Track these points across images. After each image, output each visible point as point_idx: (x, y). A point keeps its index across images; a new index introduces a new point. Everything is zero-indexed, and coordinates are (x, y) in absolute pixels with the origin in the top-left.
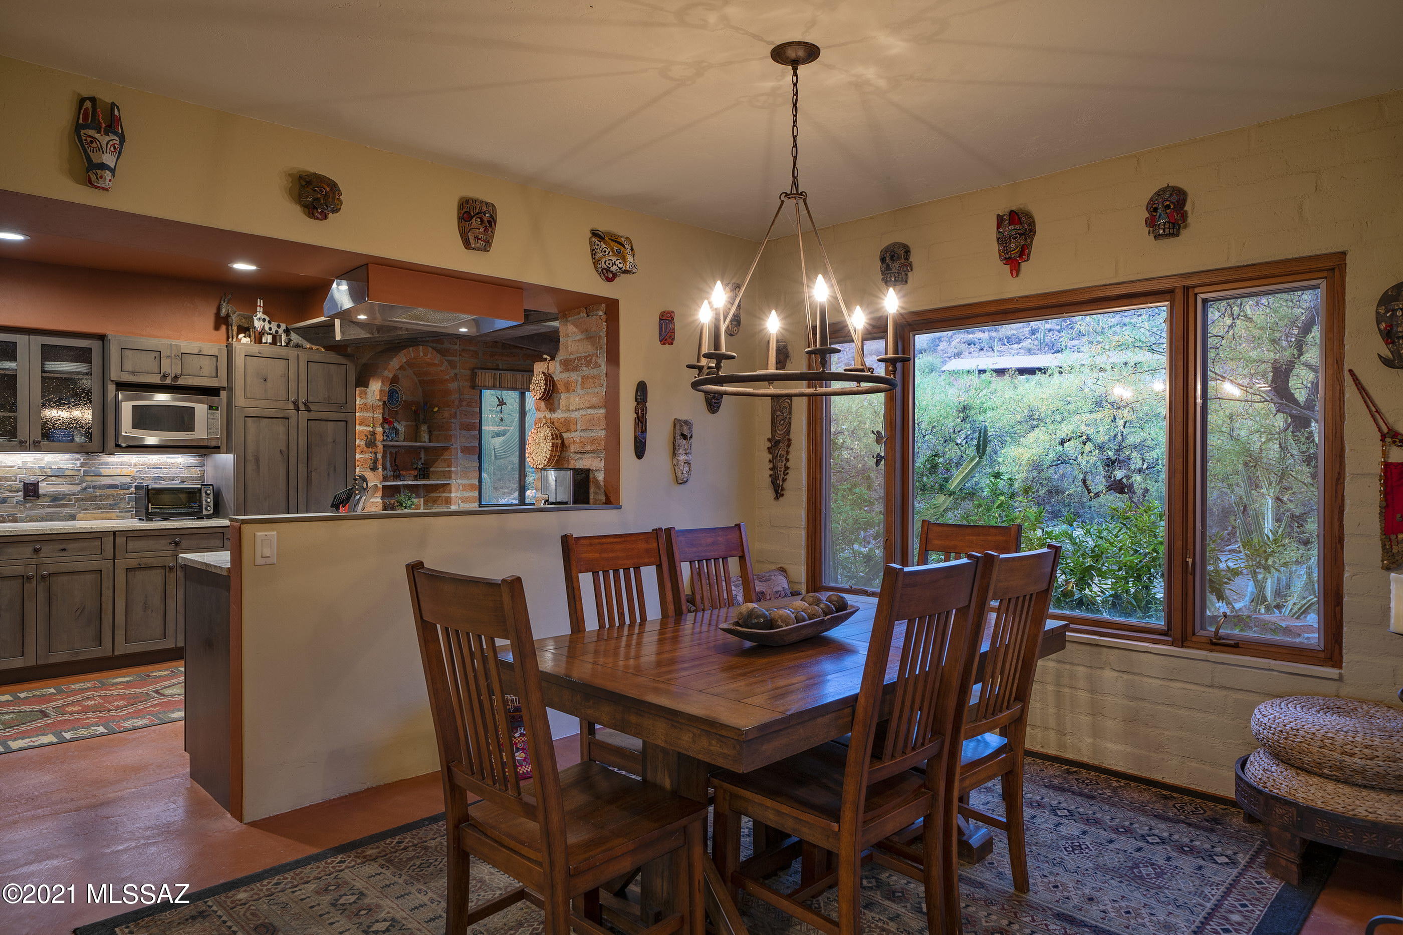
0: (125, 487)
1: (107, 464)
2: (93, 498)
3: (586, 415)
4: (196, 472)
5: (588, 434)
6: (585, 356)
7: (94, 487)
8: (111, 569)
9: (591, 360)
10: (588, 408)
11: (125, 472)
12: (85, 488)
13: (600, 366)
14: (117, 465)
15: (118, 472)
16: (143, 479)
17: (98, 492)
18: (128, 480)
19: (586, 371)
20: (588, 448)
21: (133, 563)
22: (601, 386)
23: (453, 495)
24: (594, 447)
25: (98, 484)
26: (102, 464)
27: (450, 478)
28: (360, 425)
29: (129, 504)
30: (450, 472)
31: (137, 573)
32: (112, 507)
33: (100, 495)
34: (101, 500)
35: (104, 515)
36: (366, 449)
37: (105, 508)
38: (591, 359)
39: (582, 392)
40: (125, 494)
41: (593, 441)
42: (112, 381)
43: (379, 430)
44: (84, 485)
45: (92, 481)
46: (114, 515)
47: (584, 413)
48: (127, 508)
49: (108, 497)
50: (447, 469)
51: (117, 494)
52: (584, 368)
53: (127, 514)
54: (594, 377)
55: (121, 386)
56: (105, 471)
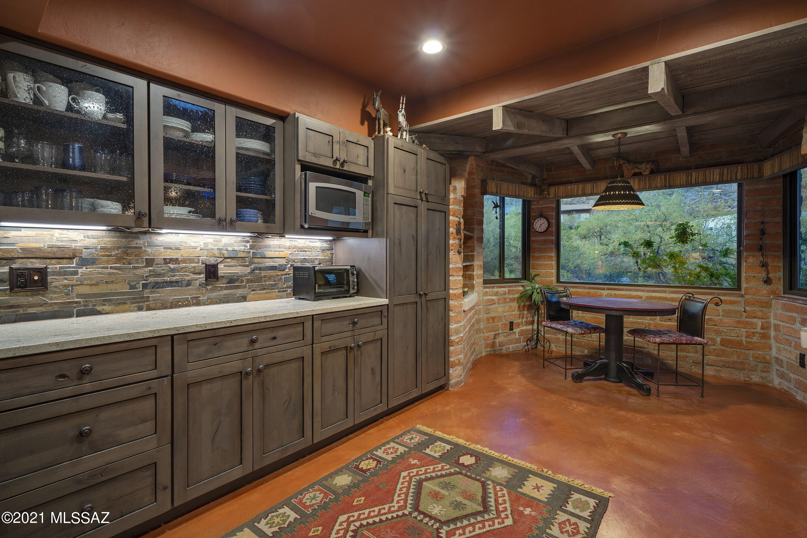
0: (281, 268)
1: (269, 246)
2: (259, 279)
4: (328, 254)
7: (260, 269)
8: (311, 355)
11: (282, 254)
12: (253, 270)
14: (276, 248)
15: (277, 254)
16: (294, 261)
17: (263, 273)
18: (283, 262)
21: (326, 346)
23: (475, 273)
25: (262, 265)
26: (266, 247)
27: (473, 260)
28: (453, 216)
29: (284, 284)
30: (473, 256)
31: (328, 355)
32: (272, 287)
33: (265, 276)
34: (265, 281)
35: (267, 295)
36: (456, 236)
37: (268, 289)
40: (282, 275)
42: (299, 161)
43: (462, 220)
44: (253, 266)
45: (258, 263)
46: (274, 295)
48: (283, 288)
49: (270, 278)
50: (470, 254)
51: (277, 275)
53: (283, 293)
55: (306, 167)
56: (269, 254)
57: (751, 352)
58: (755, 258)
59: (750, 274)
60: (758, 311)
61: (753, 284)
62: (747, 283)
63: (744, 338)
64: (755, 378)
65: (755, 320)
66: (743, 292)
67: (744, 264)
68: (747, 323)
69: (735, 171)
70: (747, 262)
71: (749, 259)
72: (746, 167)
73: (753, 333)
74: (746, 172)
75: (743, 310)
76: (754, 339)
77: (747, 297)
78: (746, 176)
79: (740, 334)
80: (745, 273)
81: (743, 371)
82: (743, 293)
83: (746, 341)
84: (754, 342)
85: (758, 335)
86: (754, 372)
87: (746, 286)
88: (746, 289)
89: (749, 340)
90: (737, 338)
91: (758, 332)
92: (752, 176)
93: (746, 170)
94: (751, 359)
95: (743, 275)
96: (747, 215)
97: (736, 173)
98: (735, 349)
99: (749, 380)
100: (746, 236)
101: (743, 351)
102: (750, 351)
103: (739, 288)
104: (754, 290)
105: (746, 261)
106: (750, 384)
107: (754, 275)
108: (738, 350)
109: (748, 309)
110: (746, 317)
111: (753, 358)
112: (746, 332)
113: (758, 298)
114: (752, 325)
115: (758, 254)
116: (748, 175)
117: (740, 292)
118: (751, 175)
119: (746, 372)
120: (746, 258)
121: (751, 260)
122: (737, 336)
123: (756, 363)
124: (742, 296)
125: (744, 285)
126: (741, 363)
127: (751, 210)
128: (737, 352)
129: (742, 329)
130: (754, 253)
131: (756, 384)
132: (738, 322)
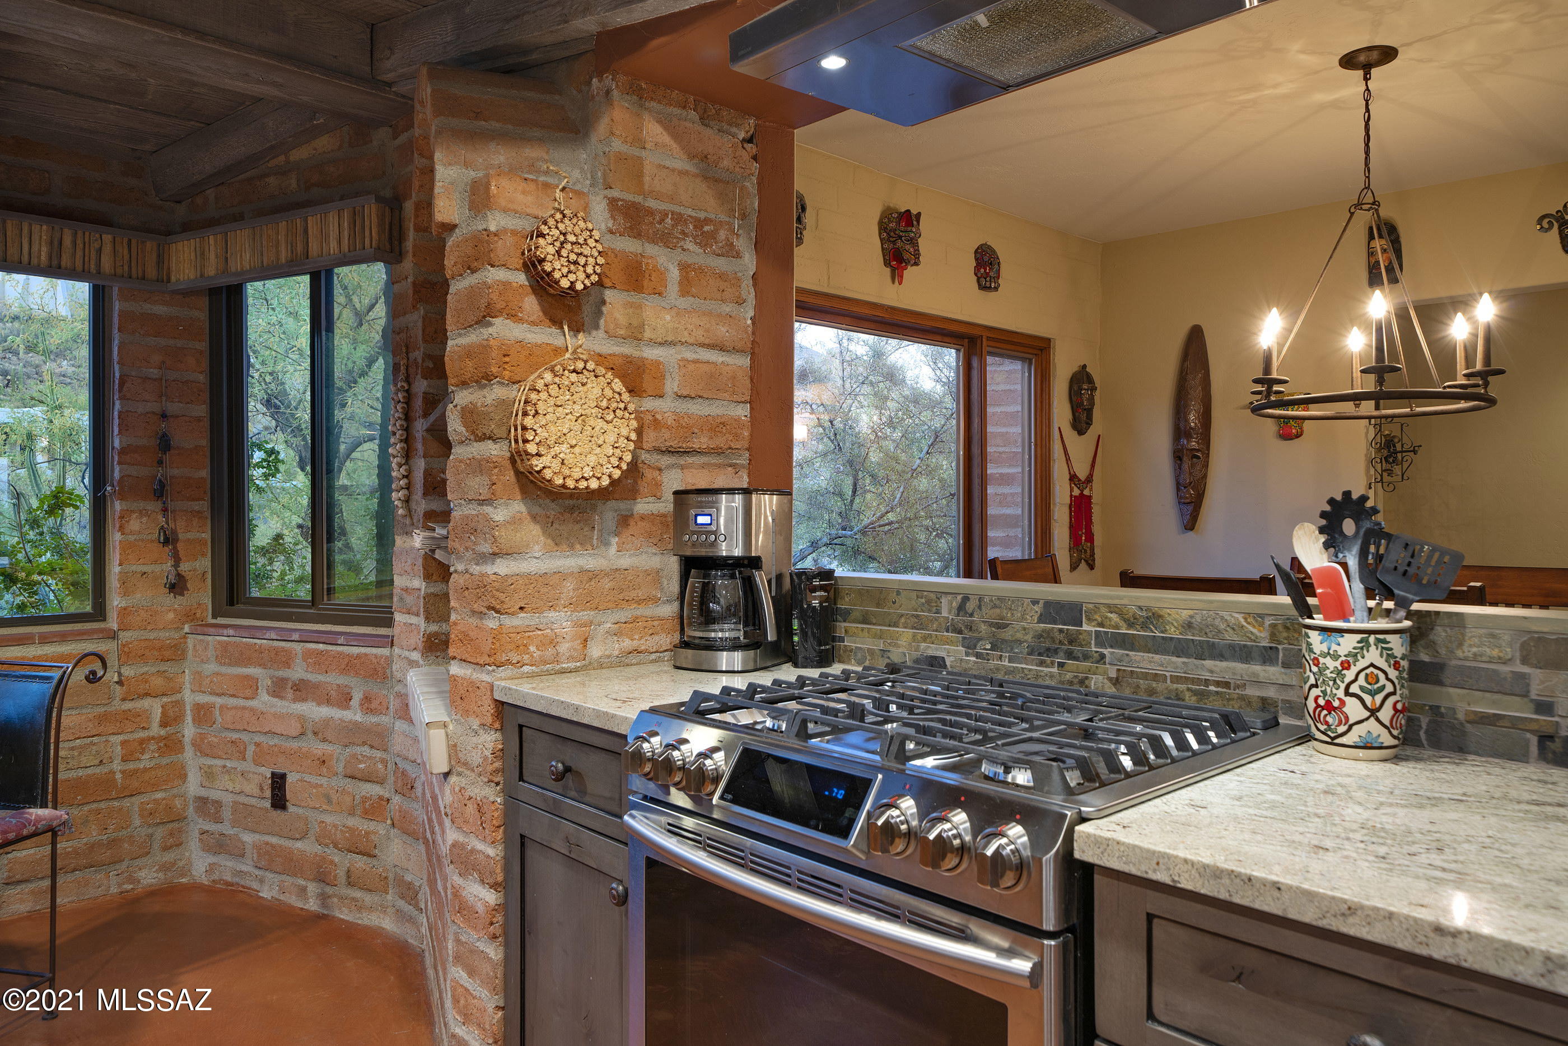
3: (696, 362)
5: (697, 409)
6: (697, 220)
9: (712, 236)
10: (702, 345)
13: (738, 255)
19: (694, 252)
20: (702, 442)
22: (740, 302)
24: (720, 442)
38: (716, 231)
39: (684, 303)
41: (717, 426)
47: (689, 355)
52: (690, 245)
54: (722, 276)
57: (137, 800)
58: (144, 519)
59: (134, 568)
60: (153, 674)
61: (141, 597)
62: (125, 594)
63: (117, 766)
64: (149, 877)
65: (146, 703)
66: (113, 624)
67: (115, 538)
68: (128, 716)
69: (97, 245)
70: (127, 531)
71: (132, 522)
72: (125, 240)
73: (142, 741)
74: (126, 257)
75: (116, 679)
76: (145, 761)
77: (125, 636)
78: (126, 268)
79: (106, 756)
80: (120, 565)
81: (117, 866)
82: (115, 627)
83: (123, 772)
84: (145, 770)
85: (153, 746)
86: (144, 860)
87: (123, 604)
88: (124, 612)
89: (131, 766)
90: (97, 770)
91: (153, 738)
92: (140, 275)
93: (126, 251)
94: (137, 822)
95: (114, 569)
96: (124, 389)
97: (99, 251)
98: (94, 806)
99: (131, 886)
100: (123, 452)
101: (116, 804)
102: (134, 799)
103: (99, 612)
104: (142, 613)
105: (121, 528)
106: (137, 900)
107: (145, 569)
108: (103, 805)
109: (126, 674)
110: (124, 700)
111: (141, 816)
112: (123, 743)
113: (152, 636)
114: (138, 719)
115: (153, 506)
116: (130, 267)
117: (102, 625)
118: (140, 269)
119: (125, 864)
120: (121, 517)
121: (134, 524)
122: (97, 762)
123: (150, 831)
124: (113, 636)
125: (115, 601)
126: (113, 843)
127: (133, 374)
128: (98, 812)
129: (113, 739)
130: (142, 504)
131: (153, 893)
132: (102, 719)
